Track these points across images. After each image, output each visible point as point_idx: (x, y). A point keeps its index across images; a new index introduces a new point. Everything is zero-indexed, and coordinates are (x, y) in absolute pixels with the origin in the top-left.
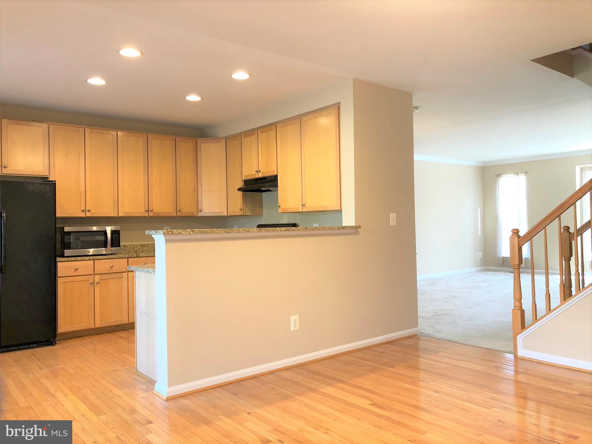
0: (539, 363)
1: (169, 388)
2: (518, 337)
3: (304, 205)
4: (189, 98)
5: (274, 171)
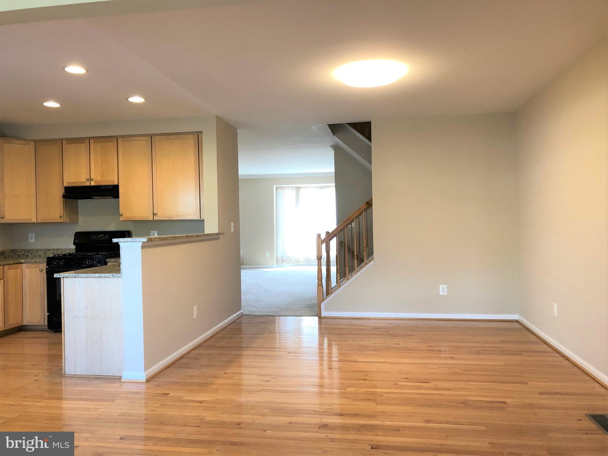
0: (335, 318)
1: (146, 372)
2: (322, 304)
3: (156, 214)
4: (47, 104)
5: (113, 181)
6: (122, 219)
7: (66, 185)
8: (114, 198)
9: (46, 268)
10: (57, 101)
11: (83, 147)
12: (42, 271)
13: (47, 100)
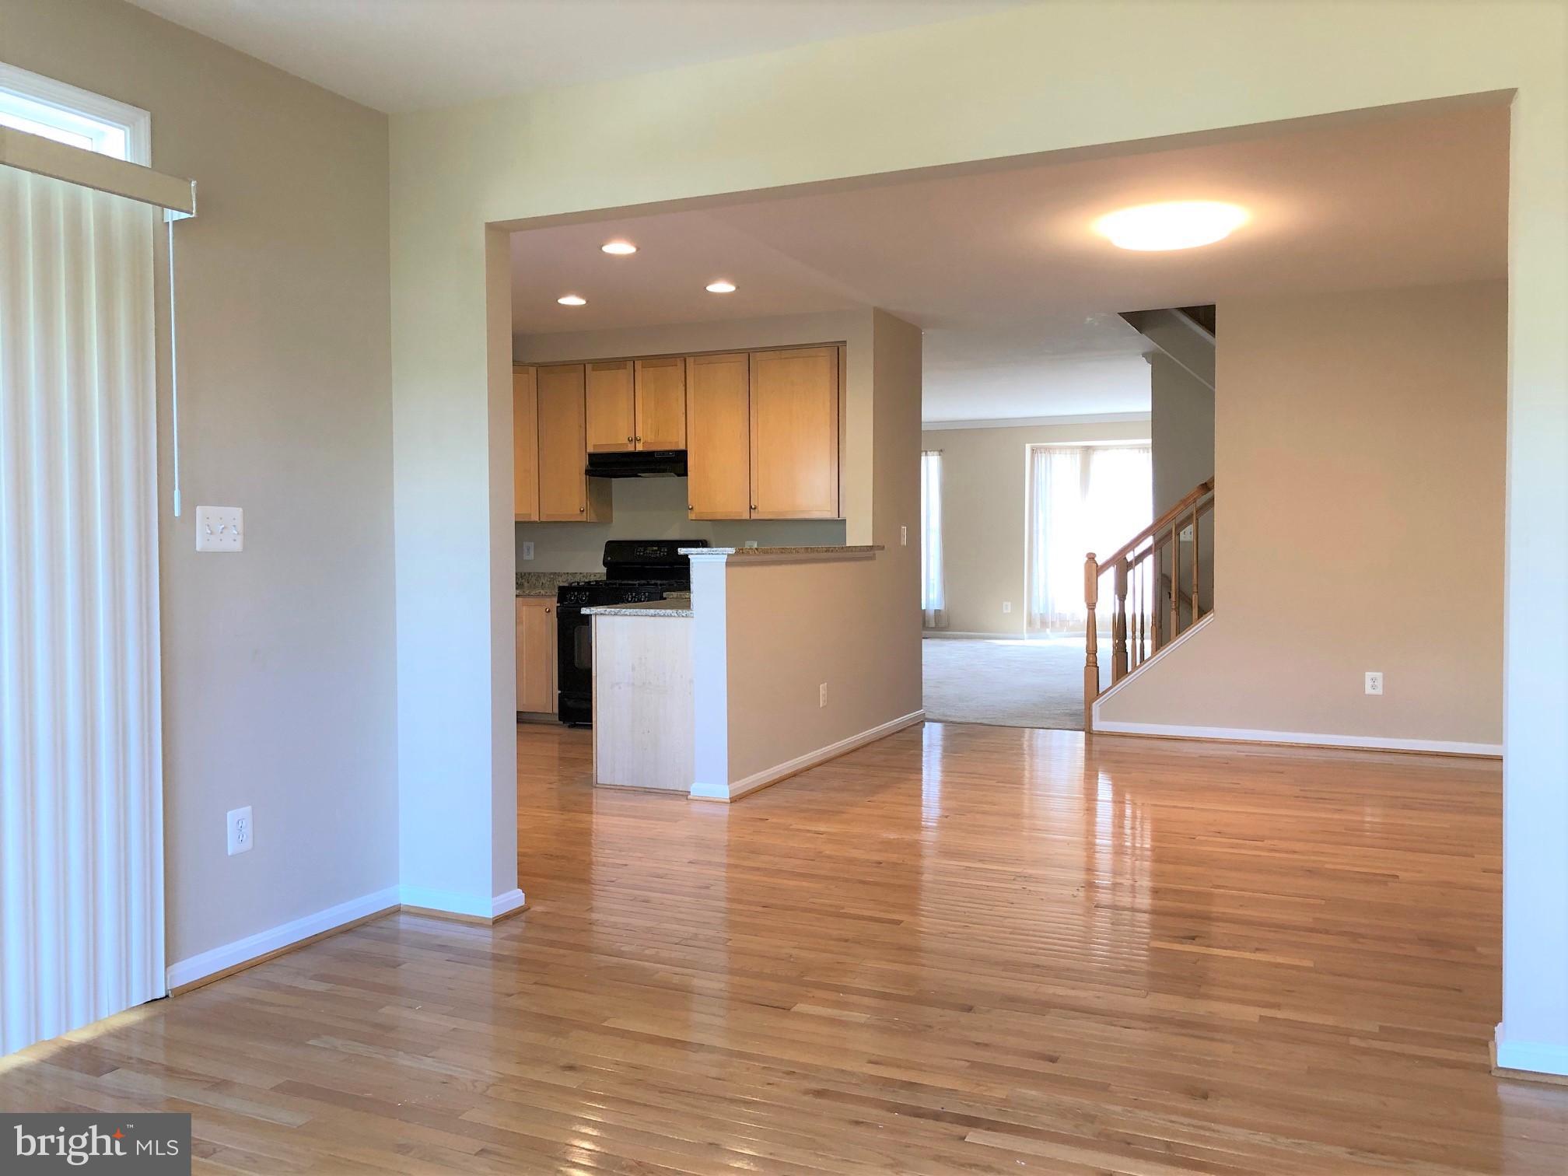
0: (1122, 736)
1: (731, 786)
2: (1094, 705)
3: (755, 509)
4: (563, 301)
5: (677, 443)
6: (692, 516)
7: (590, 450)
8: (679, 475)
9: (557, 607)
10: (580, 295)
11: (623, 375)
12: (549, 611)
13: (564, 294)
